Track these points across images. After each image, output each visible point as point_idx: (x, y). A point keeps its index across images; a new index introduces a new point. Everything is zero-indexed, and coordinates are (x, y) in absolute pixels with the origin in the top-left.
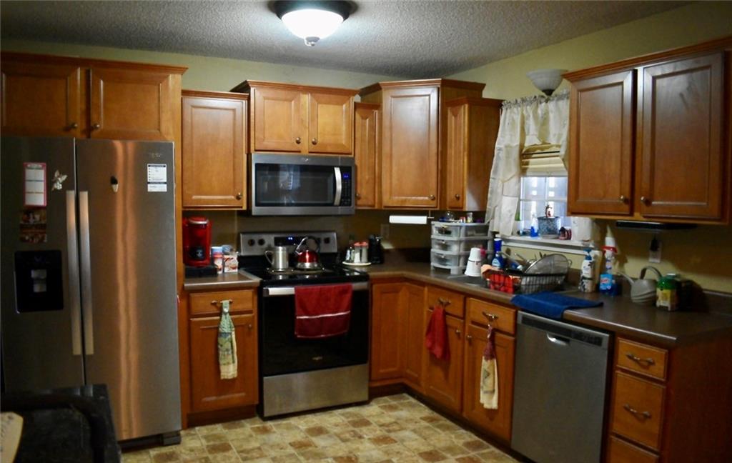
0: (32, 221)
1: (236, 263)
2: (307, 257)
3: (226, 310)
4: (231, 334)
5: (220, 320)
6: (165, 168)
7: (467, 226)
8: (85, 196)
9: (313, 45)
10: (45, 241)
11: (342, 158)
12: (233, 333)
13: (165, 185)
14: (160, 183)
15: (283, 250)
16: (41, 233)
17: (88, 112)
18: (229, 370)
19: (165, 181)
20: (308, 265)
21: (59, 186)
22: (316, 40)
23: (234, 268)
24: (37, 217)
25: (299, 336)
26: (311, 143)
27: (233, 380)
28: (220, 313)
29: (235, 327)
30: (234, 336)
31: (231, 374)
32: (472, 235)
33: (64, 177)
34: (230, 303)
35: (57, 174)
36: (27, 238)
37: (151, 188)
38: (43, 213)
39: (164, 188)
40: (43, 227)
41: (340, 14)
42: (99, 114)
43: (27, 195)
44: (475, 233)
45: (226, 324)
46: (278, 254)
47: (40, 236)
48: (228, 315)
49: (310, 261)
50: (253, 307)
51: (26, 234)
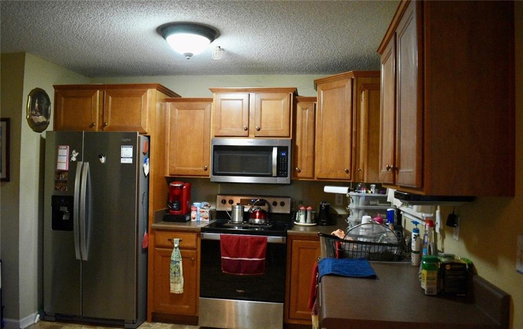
0: (61, 178)
1: (207, 215)
2: (257, 214)
3: (176, 245)
4: (179, 262)
5: (172, 252)
6: (132, 149)
7: (366, 197)
8: (87, 165)
9: (188, 59)
10: (66, 190)
11: (279, 140)
12: (181, 262)
13: (132, 159)
14: (128, 158)
15: (239, 208)
16: (65, 185)
17: (102, 116)
18: (177, 287)
19: (132, 156)
20: (257, 221)
21: (74, 159)
22: (190, 55)
23: (206, 219)
24: (63, 176)
25: (223, 272)
26: (256, 130)
27: (179, 295)
28: (172, 247)
29: (182, 257)
30: (181, 264)
31: (177, 291)
32: (376, 205)
33: (77, 154)
34: (180, 241)
35: (74, 151)
36: (58, 188)
37: (123, 161)
38: (67, 174)
39: (130, 161)
40: (66, 182)
41: (206, 37)
42: (108, 117)
43: (58, 164)
44: (378, 203)
45: (176, 255)
46: (235, 211)
47: (64, 187)
48: (178, 249)
49: (259, 218)
50: (197, 245)
51: (58, 186)
